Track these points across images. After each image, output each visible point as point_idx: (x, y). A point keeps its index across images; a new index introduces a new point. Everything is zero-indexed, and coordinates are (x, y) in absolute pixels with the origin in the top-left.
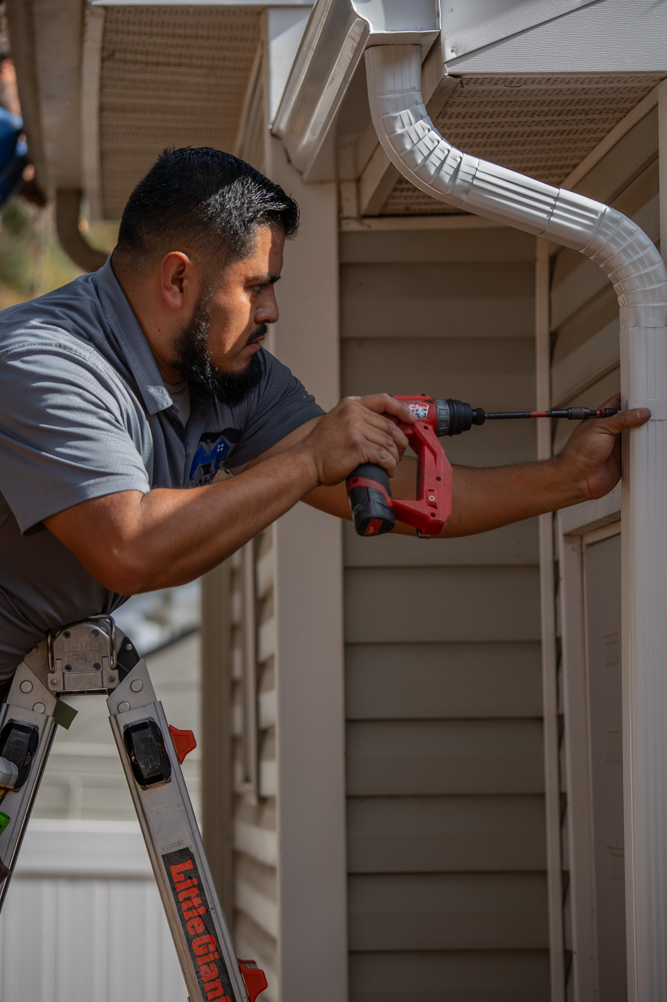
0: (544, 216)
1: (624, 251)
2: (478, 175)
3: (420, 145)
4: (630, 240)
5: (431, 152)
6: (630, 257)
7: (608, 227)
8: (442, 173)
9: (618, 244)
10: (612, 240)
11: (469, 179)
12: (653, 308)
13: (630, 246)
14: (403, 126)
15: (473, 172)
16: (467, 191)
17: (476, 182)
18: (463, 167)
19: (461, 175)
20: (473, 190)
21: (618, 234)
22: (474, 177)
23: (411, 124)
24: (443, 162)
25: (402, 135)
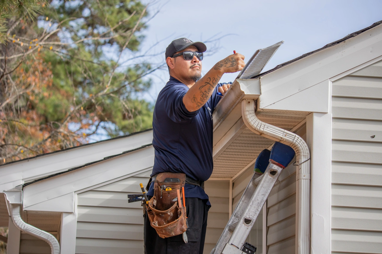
0: (39, 235)
1: (54, 244)
2: (28, 227)
3: (18, 222)
4: (55, 242)
5: (20, 223)
6: (54, 245)
7: (52, 240)
8: (22, 227)
9: (53, 243)
10: (52, 242)
11: (26, 228)
12: (57, 252)
13: (55, 243)
14: (16, 218)
15: (27, 227)
16: (26, 230)
17: (27, 229)
18: (26, 226)
19: (25, 227)
20: (27, 230)
21: (53, 241)
22: (27, 228)
23: (17, 218)
24: (22, 225)
25: (15, 220)
